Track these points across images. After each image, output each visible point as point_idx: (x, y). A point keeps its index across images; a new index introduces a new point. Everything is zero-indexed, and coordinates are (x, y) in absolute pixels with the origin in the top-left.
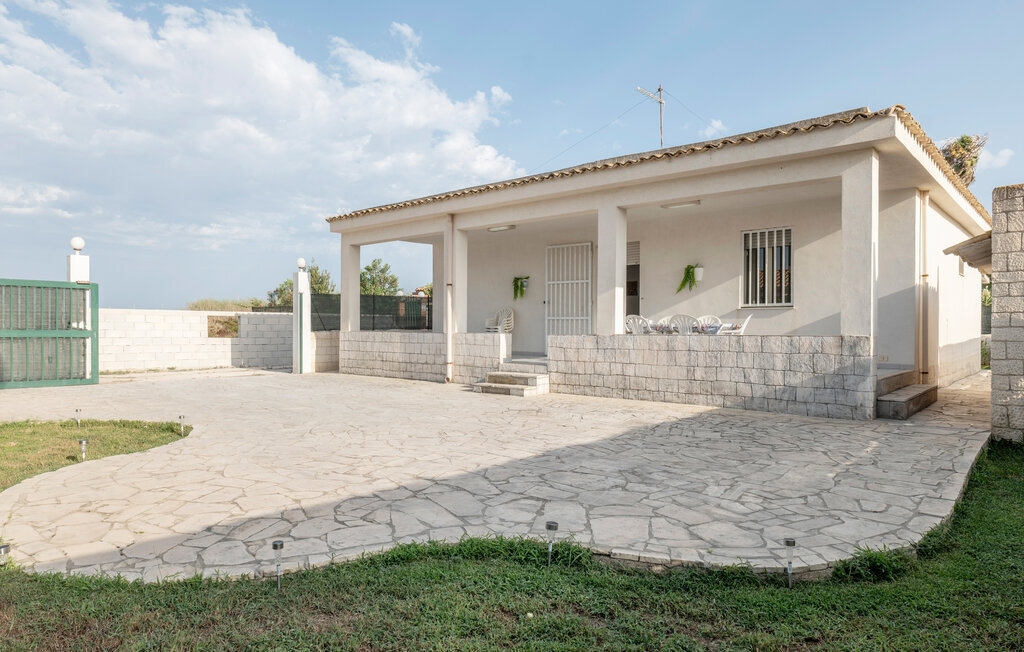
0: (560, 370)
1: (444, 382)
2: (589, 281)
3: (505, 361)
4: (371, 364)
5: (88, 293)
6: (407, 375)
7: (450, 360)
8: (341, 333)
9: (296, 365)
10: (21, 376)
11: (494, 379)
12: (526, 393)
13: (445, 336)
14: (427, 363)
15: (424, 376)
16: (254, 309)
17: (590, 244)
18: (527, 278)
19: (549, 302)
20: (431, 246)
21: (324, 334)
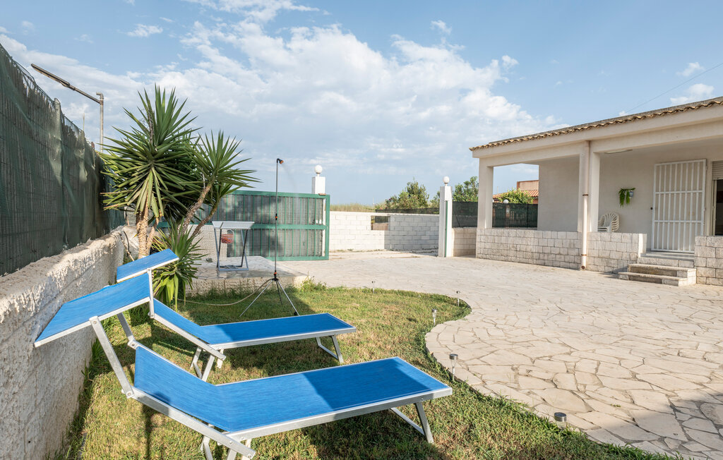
0: (710, 265)
1: (578, 269)
2: (703, 191)
3: (643, 255)
4: (505, 252)
5: (324, 201)
6: (539, 262)
7: (585, 252)
8: (478, 230)
9: (441, 250)
10: (289, 254)
11: (639, 270)
12: (680, 283)
13: (582, 235)
14: (560, 254)
15: (555, 263)
16: (377, 211)
17: (704, 161)
18: (633, 189)
19: (657, 208)
20: (538, 166)
21: (460, 229)
